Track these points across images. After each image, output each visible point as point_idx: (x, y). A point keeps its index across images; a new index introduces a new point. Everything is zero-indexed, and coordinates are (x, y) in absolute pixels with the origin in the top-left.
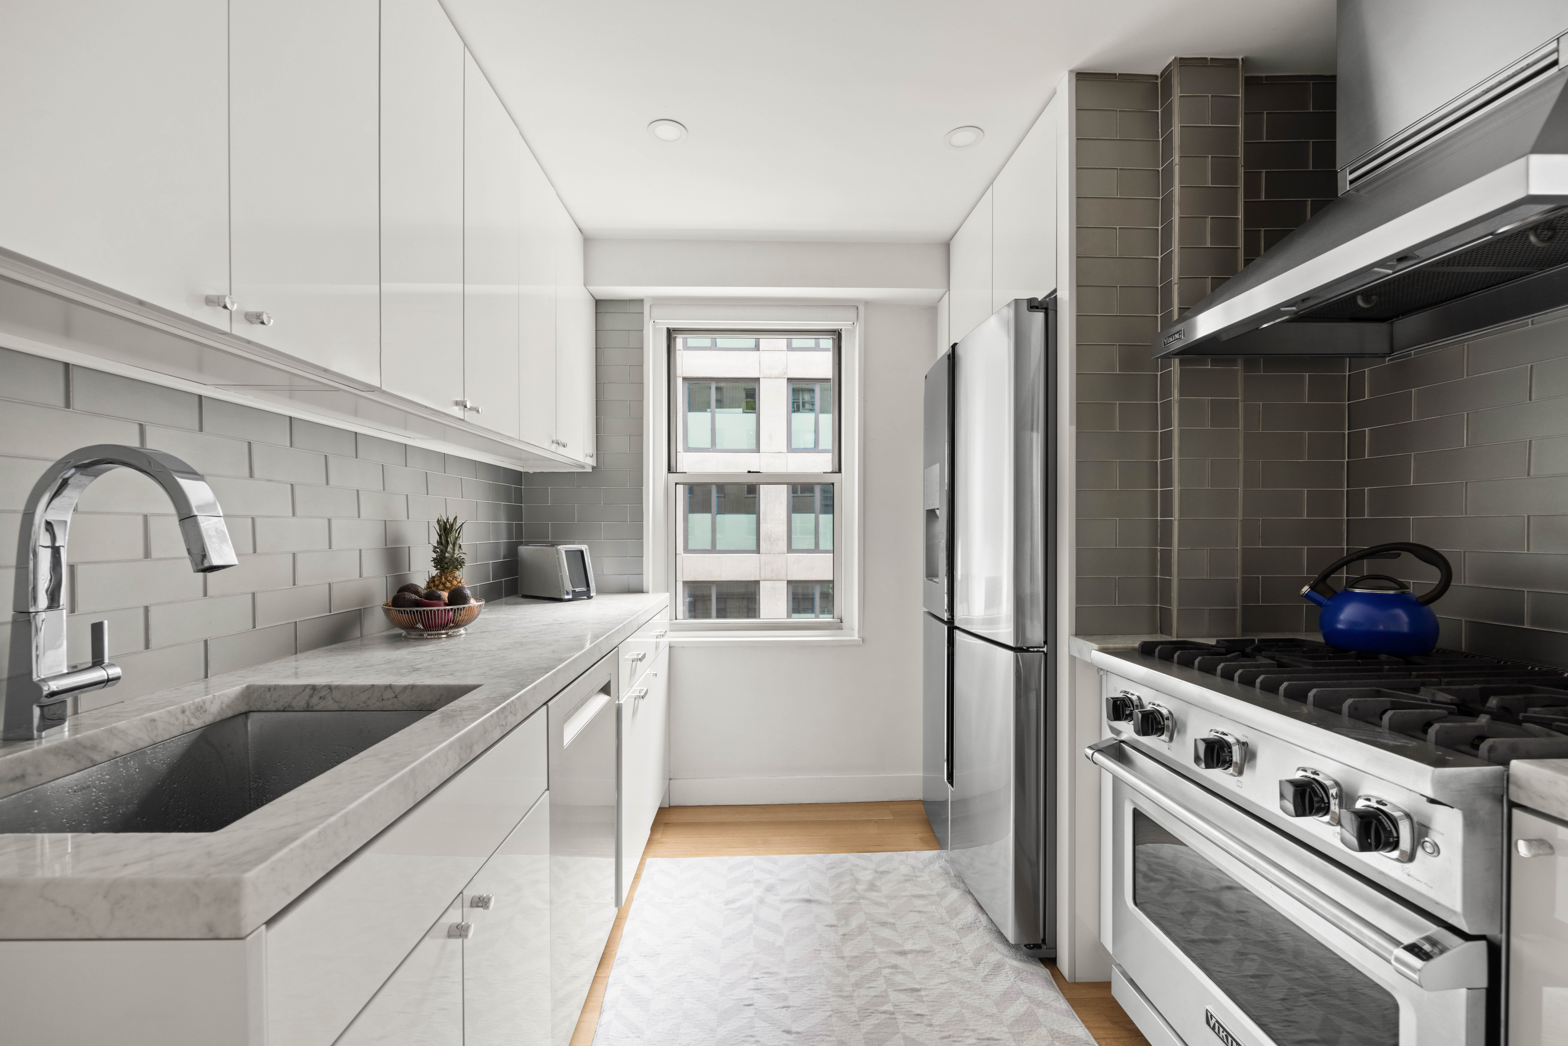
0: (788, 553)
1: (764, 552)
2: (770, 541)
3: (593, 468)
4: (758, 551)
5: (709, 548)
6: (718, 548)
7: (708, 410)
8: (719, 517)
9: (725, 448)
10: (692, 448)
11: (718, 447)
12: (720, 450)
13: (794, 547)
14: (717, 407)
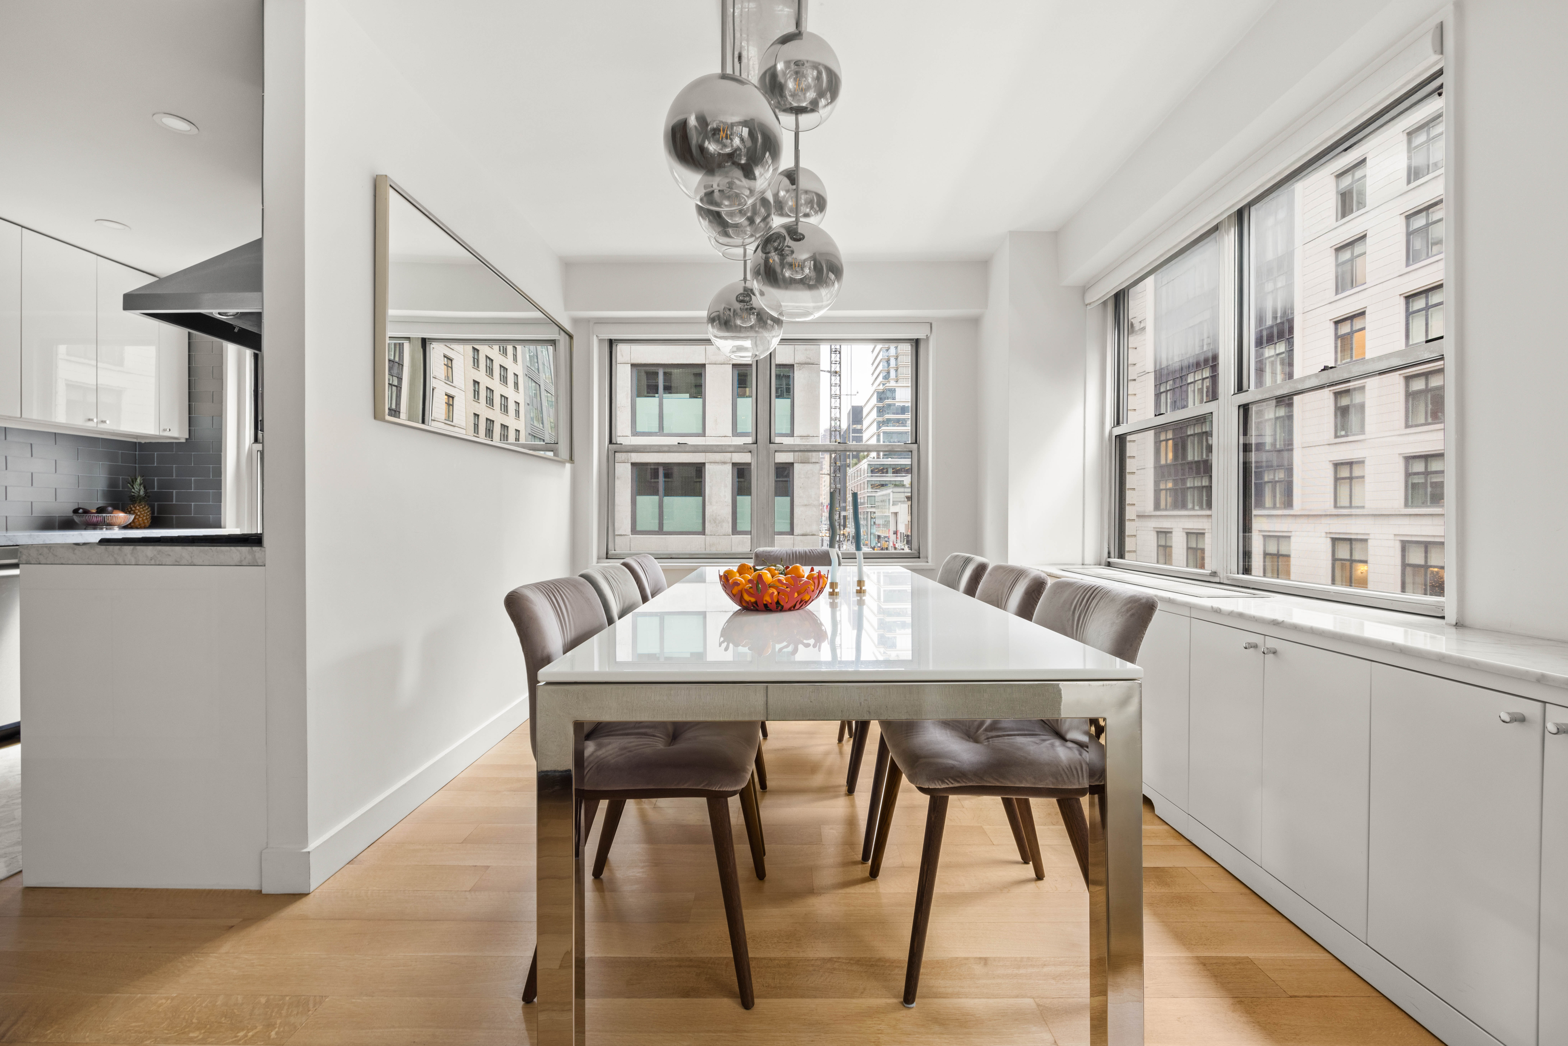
0: (732, 535)
1: (709, 534)
2: (715, 522)
3: (186, 439)
4: (703, 533)
5: (657, 529)
6: (665, 529)
7: (656, 395)
8: (667, 499)
9: (673, 432)
10: (640, 432)
11: (665, 431)
12: (668, 434)
13: (739, 529)
14: (665, 393)
